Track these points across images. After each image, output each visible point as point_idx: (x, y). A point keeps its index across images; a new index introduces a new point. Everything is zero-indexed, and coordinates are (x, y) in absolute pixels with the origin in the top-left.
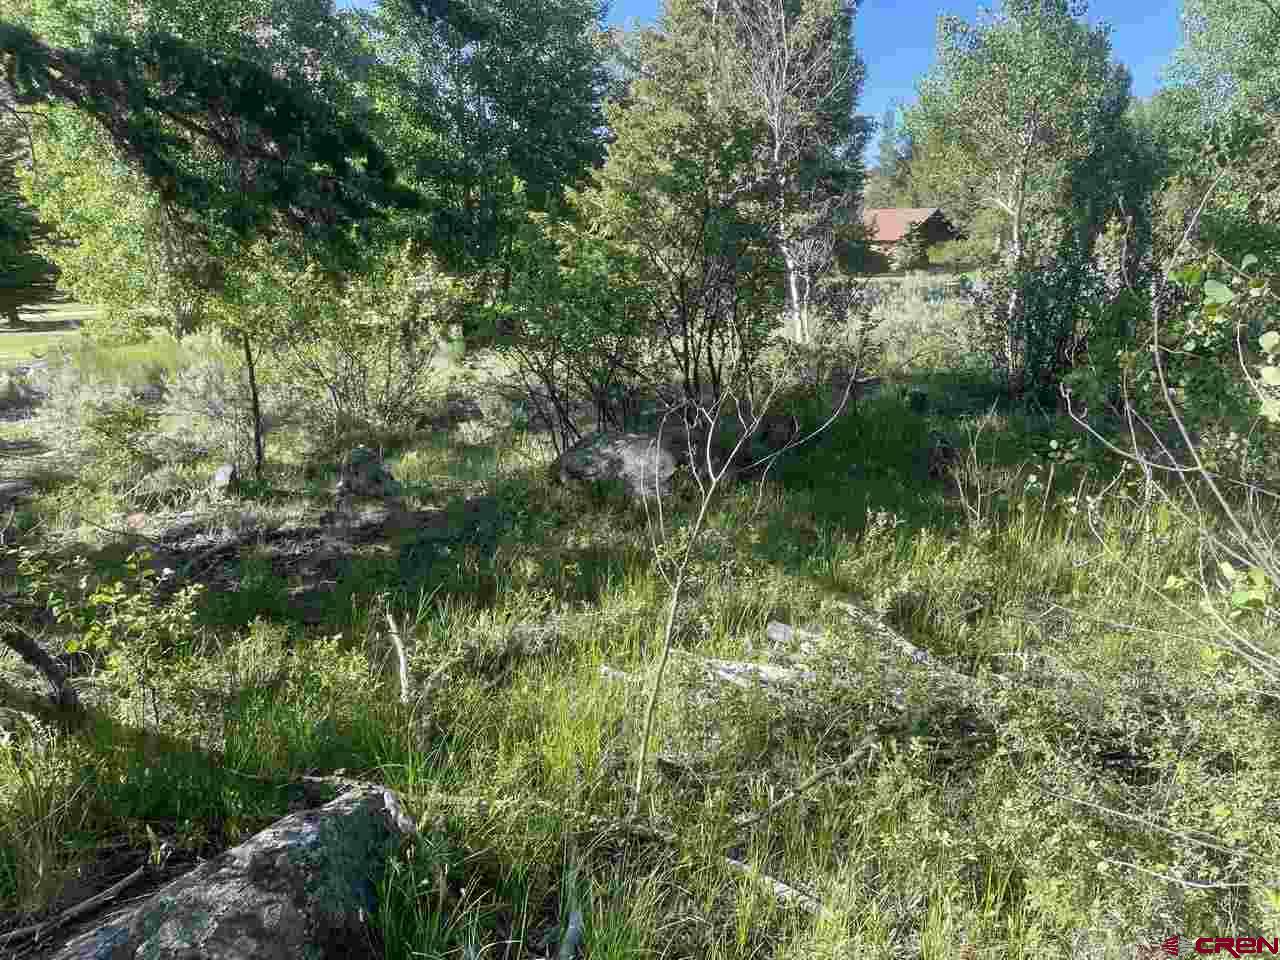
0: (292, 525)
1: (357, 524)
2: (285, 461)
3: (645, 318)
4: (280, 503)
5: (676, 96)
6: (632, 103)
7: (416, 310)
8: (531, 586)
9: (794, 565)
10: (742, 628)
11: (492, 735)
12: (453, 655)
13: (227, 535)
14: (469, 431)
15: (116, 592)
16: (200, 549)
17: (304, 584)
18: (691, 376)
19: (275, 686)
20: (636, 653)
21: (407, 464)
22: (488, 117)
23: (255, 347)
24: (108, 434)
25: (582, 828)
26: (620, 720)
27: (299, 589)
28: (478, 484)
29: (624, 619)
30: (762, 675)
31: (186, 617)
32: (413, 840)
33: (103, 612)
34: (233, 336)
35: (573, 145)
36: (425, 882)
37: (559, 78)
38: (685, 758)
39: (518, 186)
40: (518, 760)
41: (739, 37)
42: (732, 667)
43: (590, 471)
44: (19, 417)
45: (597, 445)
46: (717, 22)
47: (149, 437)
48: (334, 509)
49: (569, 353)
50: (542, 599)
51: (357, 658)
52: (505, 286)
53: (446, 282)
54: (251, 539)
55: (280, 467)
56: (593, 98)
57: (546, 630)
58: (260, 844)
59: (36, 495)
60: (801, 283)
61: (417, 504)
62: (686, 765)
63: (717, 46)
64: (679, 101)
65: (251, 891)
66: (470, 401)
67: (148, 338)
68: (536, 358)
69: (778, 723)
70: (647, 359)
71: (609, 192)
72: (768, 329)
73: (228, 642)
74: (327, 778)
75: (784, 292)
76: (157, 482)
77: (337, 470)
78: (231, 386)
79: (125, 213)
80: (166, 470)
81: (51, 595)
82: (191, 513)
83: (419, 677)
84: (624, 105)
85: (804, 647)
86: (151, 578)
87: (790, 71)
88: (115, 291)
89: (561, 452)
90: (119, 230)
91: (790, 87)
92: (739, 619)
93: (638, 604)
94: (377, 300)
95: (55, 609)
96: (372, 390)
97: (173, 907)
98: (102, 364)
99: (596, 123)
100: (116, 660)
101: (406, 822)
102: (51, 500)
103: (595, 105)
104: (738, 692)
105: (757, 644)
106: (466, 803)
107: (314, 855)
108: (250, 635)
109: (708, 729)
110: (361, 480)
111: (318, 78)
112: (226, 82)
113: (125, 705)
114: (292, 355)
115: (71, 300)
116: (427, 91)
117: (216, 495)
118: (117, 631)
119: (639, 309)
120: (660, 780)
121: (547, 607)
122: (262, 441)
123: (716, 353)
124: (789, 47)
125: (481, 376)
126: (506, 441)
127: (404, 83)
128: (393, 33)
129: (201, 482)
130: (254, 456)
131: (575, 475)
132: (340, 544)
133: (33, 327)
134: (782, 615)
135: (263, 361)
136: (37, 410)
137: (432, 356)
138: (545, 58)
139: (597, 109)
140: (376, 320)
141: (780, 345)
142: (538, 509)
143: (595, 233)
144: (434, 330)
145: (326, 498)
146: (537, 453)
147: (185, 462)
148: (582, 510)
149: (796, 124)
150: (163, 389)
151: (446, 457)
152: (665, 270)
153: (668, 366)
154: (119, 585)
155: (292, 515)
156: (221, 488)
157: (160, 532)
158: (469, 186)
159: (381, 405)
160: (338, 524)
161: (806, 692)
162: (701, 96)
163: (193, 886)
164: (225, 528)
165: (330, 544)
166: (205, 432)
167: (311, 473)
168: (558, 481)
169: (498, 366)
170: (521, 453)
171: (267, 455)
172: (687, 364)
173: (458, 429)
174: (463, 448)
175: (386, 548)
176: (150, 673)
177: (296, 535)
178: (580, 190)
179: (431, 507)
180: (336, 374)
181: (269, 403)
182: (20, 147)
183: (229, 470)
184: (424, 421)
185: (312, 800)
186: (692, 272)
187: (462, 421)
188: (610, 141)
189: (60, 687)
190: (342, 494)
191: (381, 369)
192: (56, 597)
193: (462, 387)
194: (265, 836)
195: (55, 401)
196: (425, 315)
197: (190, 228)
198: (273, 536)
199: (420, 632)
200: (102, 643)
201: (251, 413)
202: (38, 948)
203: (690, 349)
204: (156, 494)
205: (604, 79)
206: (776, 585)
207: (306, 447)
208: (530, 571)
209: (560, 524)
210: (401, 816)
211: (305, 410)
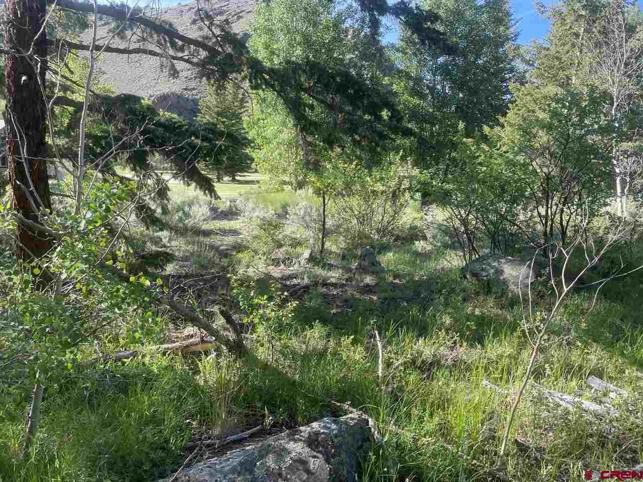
0: (333, 280)
1: (362, 284)
2: (333, 250)
3: (523, 196)
4: (329, 269)
5: (554, 78)
6: (527, 83)
7: (400, 184)
8: (447, 330)
9: (609, 346)
10: (572, 377)
11: (424, 403)
12: (406, 357)
13: (306, 281)
14: (419, 245)
15: (264, 299)
16: (295, 285)
17: (337, 309)
18: (548, 229)
19: (322, 354)
20: (505, 377)
21: (388, 259)
22: (447, 91)
23: (327, 198)
24: (264, 230)
25: (467, 465)
26: (493, 412)
27: (334, 311)
28: (422, 273)
29: (500, 357)
30: (584, 406)
31: (290, 315)
32: (381, 446)
33: (259, 306)
34: (318, 192)
35: (491, 105)
36: (386, 469)
37: (488, 72)
38: (531, 442)
39: (461, 125)
40: (436, 420)
41: (596, 46)
42: (563, 397)
43: (484, 274)
44: (231, 220)
45: (489, 261)
46: (582, 39)
47: (280, 233)
48: (352, 276)
49: (478, 211)
50: (452, 338)
51: (360, 349)
52: (446, 174)
53: (416, 172)
54: (316, 284)
55: (331, 253)
56: (504, 80)
57: (453, 355)
58: (313, 428)
59: (234, 253)
60: (623, 182)
61: (391, 279)
62: (531, 446)
63: (581, 52)
64: (556, 80)
65: (307, 450)
66: (422, 231)
67: (283, 190)
68: (459, 212)
69: (591, 436)
70: (522, 217)
71: (508, 128)
72: (601, 206)
73: (303, 330)
74: (342, 404)
75: (612, 186)
76: (280, 253)
77: (355, 257)
78: (315, 215)
79: (281, 136)
80: (284, 248)
81: (240, 296)
82: (292, 268)
83: (388, 364)
84: (522, 84)
85: (612, 395)
86: (279, 296)
87: (626, 65)
88: (273, 170)
89: (468, 262)
90: (279, 144)
91: (626, 72)
92: (569, 370)
93: (509, 351)
94: (382, 179)
95: (241, 303)
96: (375, 221)
97: (274, 448)
98: (265, 200)
99: (505, 93)
100: (260, 329)
101: (378, 436)
102: (240, 255)
103: (505, 84)
104: (568, 413)
105: (580, 388)
106: (407, 436)
107: (336, 440)
108: (313, 328)
109: (546, 429)
110: (366, 263)
111: (369, 76)
112: (334, 80)
113: (261, 349)
114: (341, 202)
115: (256, 171)
116: (418, 80)
117: (303, 262)
118: (262, 316)
119: (521, 191)
120: (515, 451)
121: (455, 343)
122: (325, 239)
123: (565, 218)
124: (627, 51)
125: (429, 218)
126: (438, 253)
127: (408, 76)
128: (406, 54)
129: (298, 256)
130: (320, 247)
131: (475, 275)
132: (355, 293)
133: (240, 182)
134: (599, 373)
135: (330, 204)
136: (239, 217)
137: (405, 207)
138: (480, 62)
139: (506, 86)
140: (382, 188)
141: (607, 217)
142: (453, 290)
143: (498, 149)
144: (407, 195)
145: (350, 270)
146: (454, 261)
147: (291, 245)
148: (477, 294)
149: (627, 92)
150: (287, 213)
151: (407, 257)
152: (539, 171)
153: (535, 223)
154: (266, 296)
155: (334, 276)
156: (305, 259)
157: (280, 276)
158: (433, 125)
159: (378, 229)
160: (354, 283)
161: (611, 421)
162: (568, 78)
163: (282, 440)
164: (305, 278)
165: (350, 291)
166: (302, 233)
167: (344, 257)
168: (465, 277)
169: (439, 214)
170: (446, 260)
171: (325, 247)
172: (546, 222)
173: (414, 244)
174: (417, 254)
175: (375, 298)
176: (273, 338)
177: (335, 285)
178: (492, 127)
179: (397, 281)
180: (360, 213)
181: (329, 223)
182: (245, 107)
183: (309, 251)
184: (398, 238)
185: (336, 414)
186: (555, 172)
187: (417, 240)
188: (512, 102)
189: (238, 337)
190: (356, 269)
191: (381, 212)
192: (242, 298)
193: (418, 223)
194: (315, 425)
195: (246, 214)
196: (404, 187)
197: (310, 144)
198: (325, 284)
199: (389, 343)
200: (256, 320)
201: (322, 227)
202: (216, 451)
203: (549, 213)
204: (279, 259)
205: (512, 70)
206: (596, 356)
207: (343, 245)
208: (448, 322)
209: (464, 300)
210: (376, 432)
211: (344, 228)
